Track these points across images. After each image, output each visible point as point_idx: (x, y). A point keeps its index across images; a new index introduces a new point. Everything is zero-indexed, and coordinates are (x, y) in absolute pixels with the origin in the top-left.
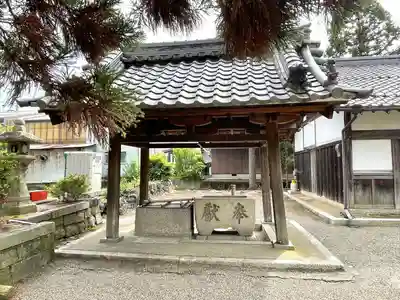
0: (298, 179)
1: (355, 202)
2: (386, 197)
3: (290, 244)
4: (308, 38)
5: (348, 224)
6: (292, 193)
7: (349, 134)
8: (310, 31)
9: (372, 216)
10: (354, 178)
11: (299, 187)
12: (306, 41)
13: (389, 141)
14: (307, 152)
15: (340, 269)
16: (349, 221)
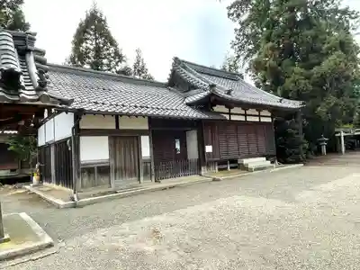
0: (40, 171)
1: (82, 187)
2: (104, 180)
3: (6, 237)
4: (32, 45)
5: (75, 206)
6: (34, 186)
7: (78, 131)
8: (35, 40)
9: (94, 195)
10: (81, 167)
11: (41, 179)
12: (29, 47)
13: (107, 137)
14: (48, 146)
15: (50, 245)
16: (75, 204)
